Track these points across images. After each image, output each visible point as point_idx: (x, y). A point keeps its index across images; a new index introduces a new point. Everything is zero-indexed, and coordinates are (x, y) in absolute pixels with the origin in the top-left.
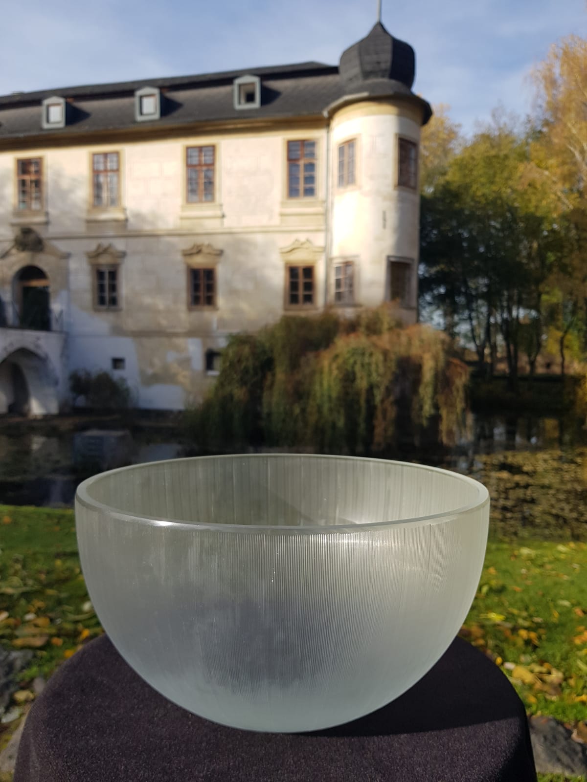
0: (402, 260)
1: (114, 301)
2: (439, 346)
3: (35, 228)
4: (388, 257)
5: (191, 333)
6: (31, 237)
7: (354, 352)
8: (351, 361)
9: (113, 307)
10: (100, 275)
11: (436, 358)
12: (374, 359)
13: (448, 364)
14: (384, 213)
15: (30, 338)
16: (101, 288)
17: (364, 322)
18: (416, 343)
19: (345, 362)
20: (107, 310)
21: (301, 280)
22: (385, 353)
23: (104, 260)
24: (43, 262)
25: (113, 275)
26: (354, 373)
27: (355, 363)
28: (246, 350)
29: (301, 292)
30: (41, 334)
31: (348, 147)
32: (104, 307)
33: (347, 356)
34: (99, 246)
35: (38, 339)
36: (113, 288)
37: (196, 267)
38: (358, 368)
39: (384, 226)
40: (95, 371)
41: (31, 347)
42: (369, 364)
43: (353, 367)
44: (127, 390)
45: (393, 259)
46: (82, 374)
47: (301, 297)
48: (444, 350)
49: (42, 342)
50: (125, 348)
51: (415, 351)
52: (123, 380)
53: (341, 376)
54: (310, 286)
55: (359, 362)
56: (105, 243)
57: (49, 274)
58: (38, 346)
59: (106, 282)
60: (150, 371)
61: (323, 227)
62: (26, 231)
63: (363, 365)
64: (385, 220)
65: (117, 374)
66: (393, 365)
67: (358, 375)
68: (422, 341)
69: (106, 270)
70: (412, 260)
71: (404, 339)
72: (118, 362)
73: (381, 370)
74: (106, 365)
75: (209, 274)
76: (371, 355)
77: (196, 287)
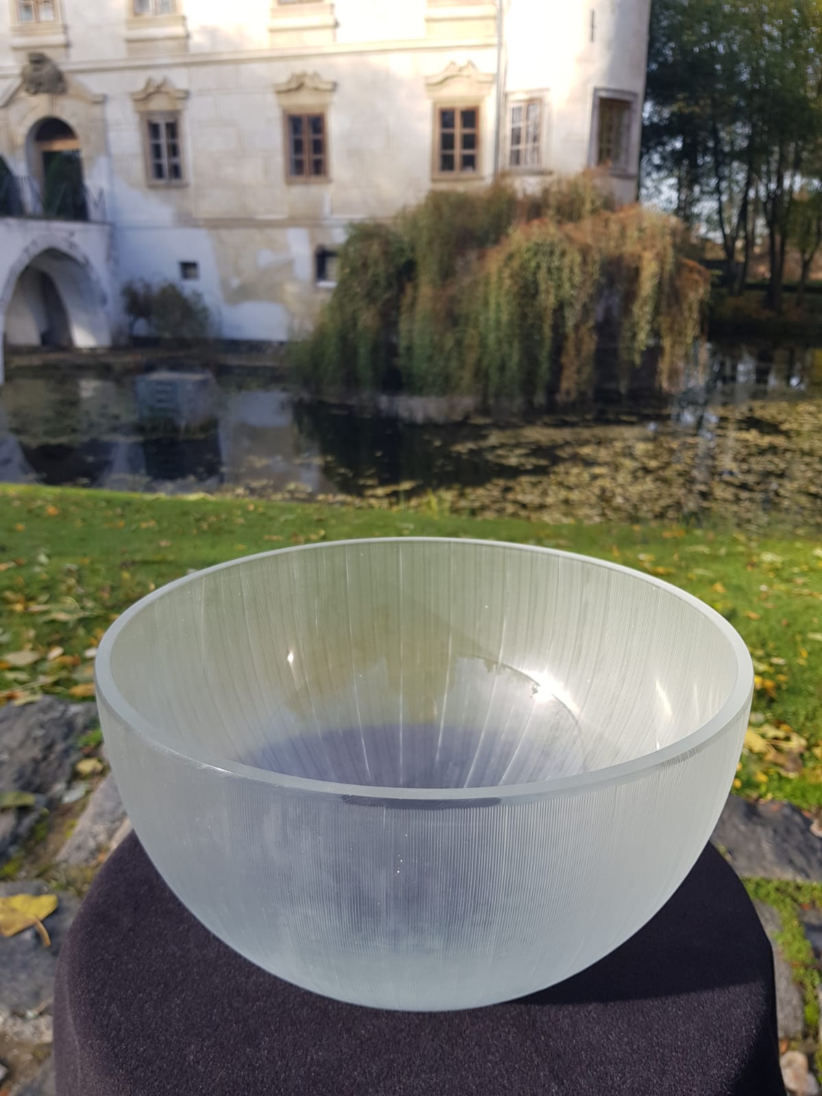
0: (618, 96)
1: (176, 171)
2: (668, 239)
3: (49, 53)
4: (596, 90)
5: (293, 221)
6: (46, 70)
7: (537, 250)
8: (533, 264)
9: (175, 182)
10: (154, 129)
11: (660, 259)
12: (567, 261)
13: (679, 267)
14: (593, 14)
15: (60, 232)
16: (157, 151)
17: (552, 201)
18: (633, 233)
19: (523, 267)
20: (168, 187)
21: (458, 131)
22: (585, 251)
23: (159, 104)
24: (67, 110)
25: (173, 129)
26: (536, 283)
27: (538, 267)
28: (375, 249)
29: (458, 152)
30: (76, 226)
32: (161, 182)
33: (526, 256)
34: (148, 82)
35: (72, 234)
36: (174, 150)
37: (296, 112)
38: (542, 275)
39: (592, 38)
40: (157, 283)
41: (64, 247)
42: (559, 269)
43: (535, 274)
44: (205, 310)
45: (603, 94)
46: (139, 287)
47: (458, 160)
48: (674, 245)
49: (77, 239)
50: (197, 245)
51: (630, 248)
52: (198, 296)
53: (516, 289)
54: (471, 141)
55: (544, 265)
56: (157, 76)
57: (78, 131)
58: (72, 245)
59: (163, 141)
60: (235, 282)
61: (495, 40)
62: (38, 60)
63: (549, 271)
64: (593, 26)
65: (188, 287)
66: (595, 269)
67: (543, 287)
68: (641, 230)
69: (162, 122)
70: (635, 95)
71: (614, 228)
72: (188, 268)
73: (577, 279)
74: (173, 273)
75: (317, 123)
76: (563, 254)
77: (297, 146)
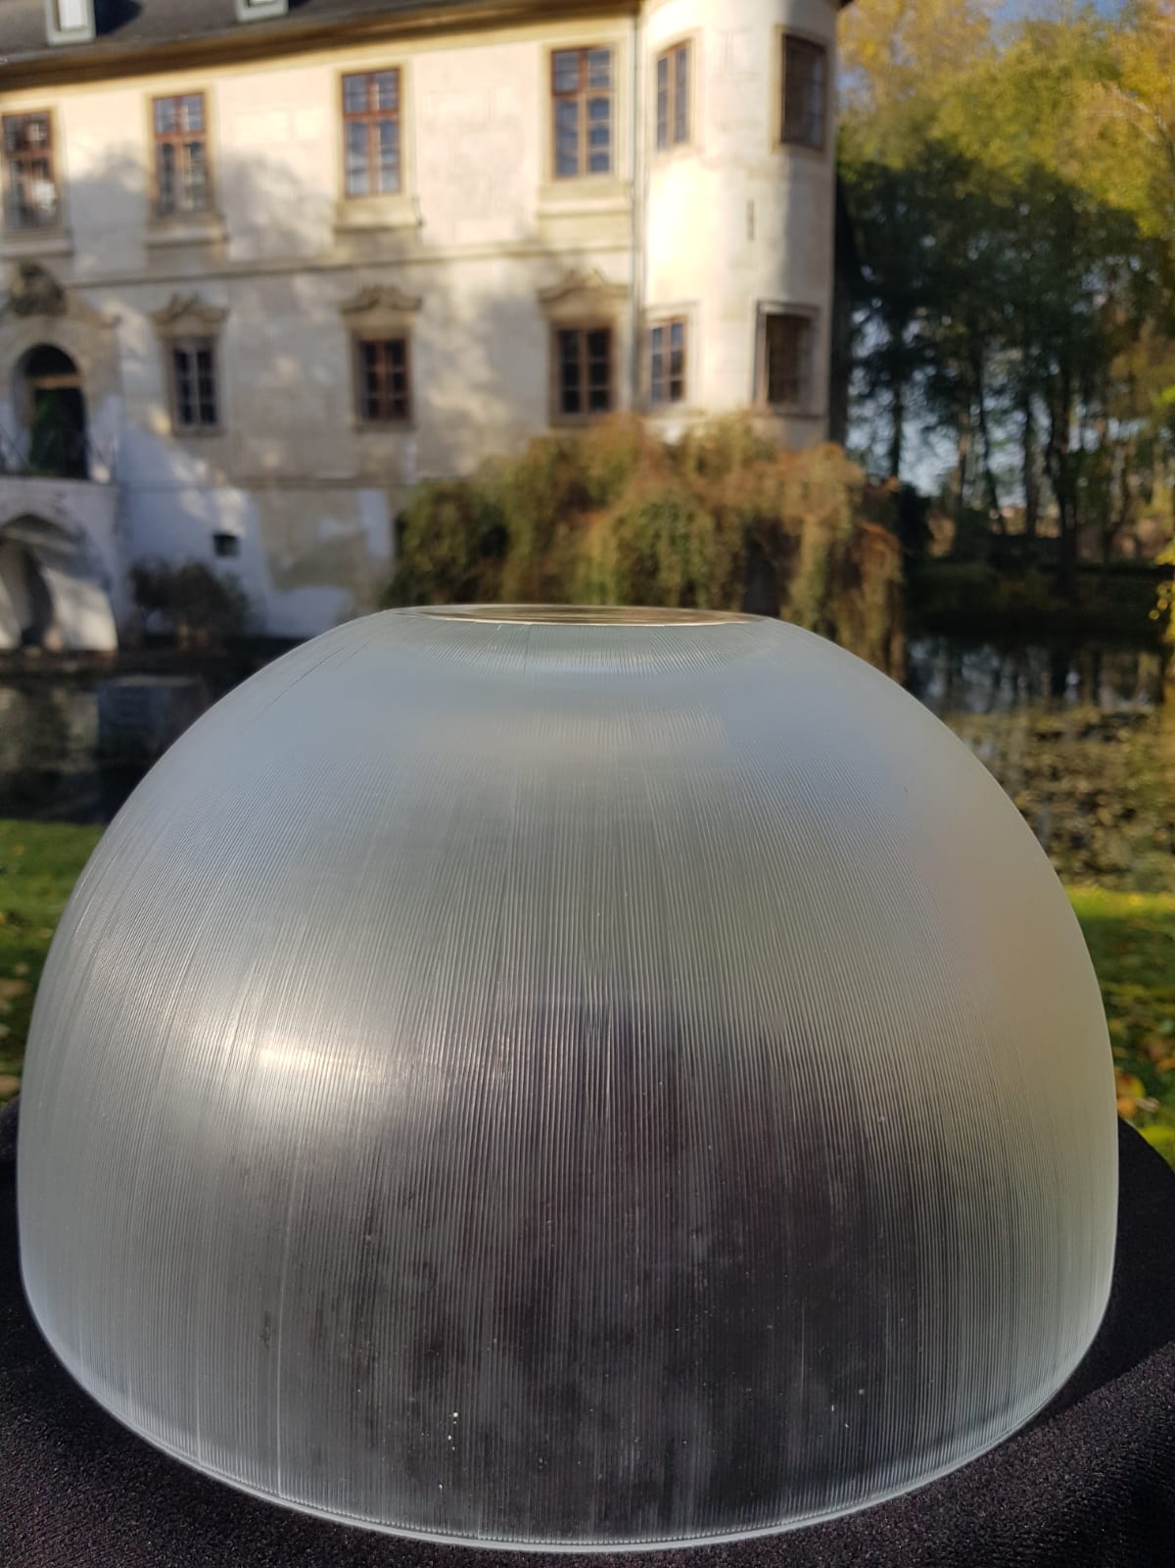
0: (791, 311)
1: (209, 414)
2: (842, 496)
3: (46, 264)
4: (759, 305)
5: (363, 480)
6: (40, 286)
7: (655, 512)
8: (651, 532)
9: (208, 428)
10: (180, 360)
11: (830, 524)
12: (695, 527)
13: (859, 534)
14: (751, 206)
15: (44, 494)
16: (184, 389)
17: (693, 450)
18: (794, 491)
19: (639, 534)
20: (199, 435)
21: (584, 359)
22: (718, 514)
23: (187, 327)
24: (69, 335)
25: (206, 359)
26: (654, 556)
27: (657, 536)
28: (449, 512)
29: (585, 387)
30: (68, 487)
31: (675, 59)
32: (191, 428)
33: (643, 521)
34: (175, 299)
35: (61, 495)
36: (208, 387)
37: (369, 336)
38: (663, 547)
39: (751, 235)
40: (179, 560)
41: (46, 512)
42: (686, 537)
43: (653, 546)
44: (243, 598)
45: (768, 309)
46: (152, 566)
47: (585, 399)
48: (851, 502)
49: (68, 503)
50: (232, 509)
51: (790, 510)
52: (233, 579)
53: (627, 564)
54: (602, 372)
55: (665, 533)
56: (185, 291)
57: (84, 362)
58: (60, 511)
59: (194, 375)
60: (288, 561)
61: (627, 242)
62: (30, 271)
63: (673, 540)
64: (751, 220)
65: (222, 567)
66: (735, 538)
67: (664, 562)
68: (806, 486)
69: (191, 349)
70: (816, 309)
71: (770, 484)
72: (224, 543)
73: (710, 550)
74: (205, 550)
75: (396, 349)
76: (691, 518)
77: (371, 382)
